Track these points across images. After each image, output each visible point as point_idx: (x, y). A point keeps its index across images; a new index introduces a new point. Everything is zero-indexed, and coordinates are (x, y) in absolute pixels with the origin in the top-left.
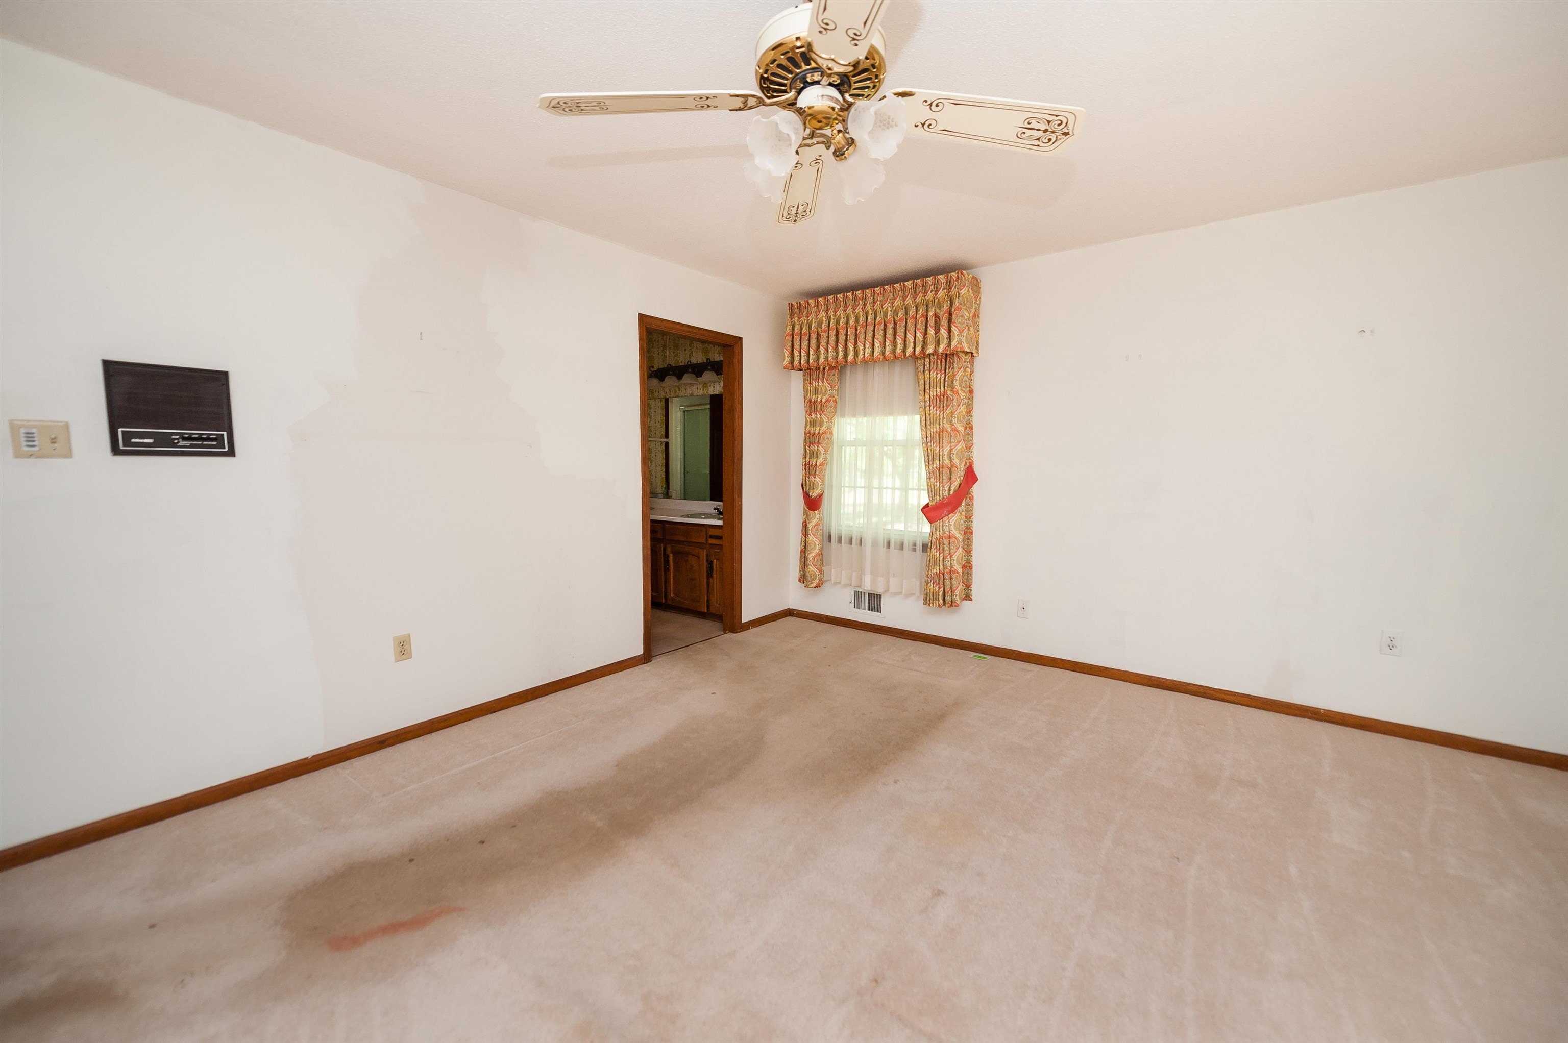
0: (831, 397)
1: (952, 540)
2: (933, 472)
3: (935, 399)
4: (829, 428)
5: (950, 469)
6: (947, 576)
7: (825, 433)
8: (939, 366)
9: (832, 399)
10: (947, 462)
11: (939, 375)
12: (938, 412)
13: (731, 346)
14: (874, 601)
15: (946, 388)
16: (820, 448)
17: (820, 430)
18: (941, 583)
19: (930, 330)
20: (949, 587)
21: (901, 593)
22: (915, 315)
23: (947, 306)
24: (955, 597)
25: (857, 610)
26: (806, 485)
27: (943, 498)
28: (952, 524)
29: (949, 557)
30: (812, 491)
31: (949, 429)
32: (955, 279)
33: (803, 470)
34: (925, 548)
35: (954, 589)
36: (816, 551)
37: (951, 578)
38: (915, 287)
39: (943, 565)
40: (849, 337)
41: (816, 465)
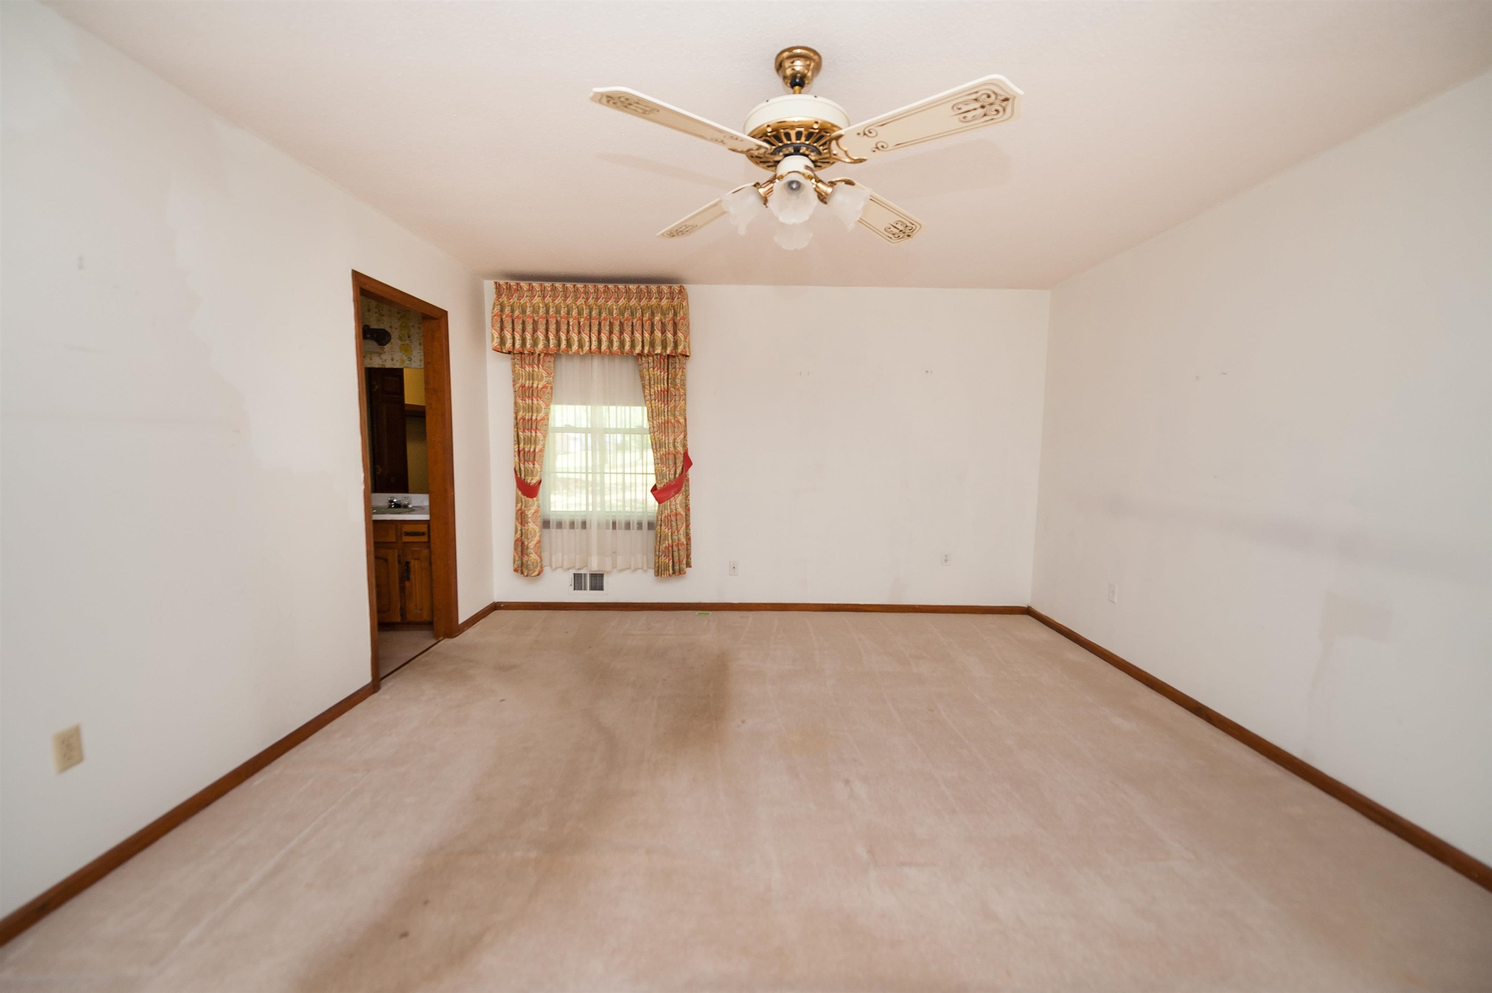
0: (548, 383)
1: (678, 517)
2: (661, 458)
3: (660, 394)
4: (547, 414)
5: (675, 456)
6: (675, 549)
7: (543, 419)
8: (662, 365)
9: (549, 386)
10: (672, 449)
11: (662, 373)
12: (663, 405)
13: (437, 319)
14: (597, 581)
15: (669, 385)
16: (539, 434)
17: (537, 416)
18: (671, 555)
19: (657, 332)
20: (677, 557)
21: (630, 568)
22: (641, 317)
23: (672, 314)
24: (683, 565)
25: (576, 592)
26: (520, 472)
27: (670, 481)
28: (678, 502)
29: (676, 532)
30: (530, 478)
31: (673, 421)
32: (677, 291)
33: (515, 456)
34: (651, 526)
35: (681, 559)
36: (537, 538)
37: (679, 550)
38: (639, 291)
39: (672, 539)
40: (571, 327)
41: (534, 451)
